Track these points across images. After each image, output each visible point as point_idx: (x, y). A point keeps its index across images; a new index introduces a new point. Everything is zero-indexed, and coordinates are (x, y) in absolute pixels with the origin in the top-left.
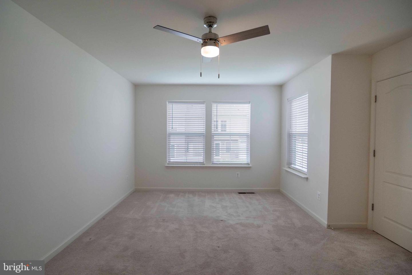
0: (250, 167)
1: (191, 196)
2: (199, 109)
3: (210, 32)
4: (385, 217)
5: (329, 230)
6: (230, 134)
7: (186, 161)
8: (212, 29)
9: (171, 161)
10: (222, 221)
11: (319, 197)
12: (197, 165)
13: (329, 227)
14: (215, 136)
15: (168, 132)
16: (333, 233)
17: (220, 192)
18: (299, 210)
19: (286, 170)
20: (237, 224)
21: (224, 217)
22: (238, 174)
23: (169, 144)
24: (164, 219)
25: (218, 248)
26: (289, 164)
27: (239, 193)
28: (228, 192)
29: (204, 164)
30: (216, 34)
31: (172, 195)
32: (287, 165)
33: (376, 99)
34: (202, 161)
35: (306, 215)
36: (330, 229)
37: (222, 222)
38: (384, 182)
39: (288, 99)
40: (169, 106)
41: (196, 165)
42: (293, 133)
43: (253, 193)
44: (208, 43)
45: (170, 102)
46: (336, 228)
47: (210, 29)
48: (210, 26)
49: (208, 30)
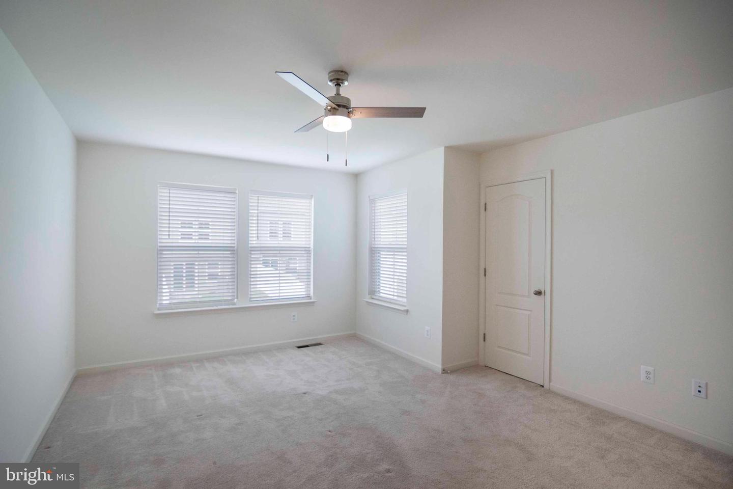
0: (314, 302)
1: (216, 365)
2: (224, 203)
3: (338, 94)
4: (499, 347)
5: (445, 375)
6: (278, 249)
8: (341, 89)
9: (164, 302)
10: (305, 393)
11: (427, 335)
12: (222, 305)
13: (444, 371)
14: (253, 253)
15: (159, 245)
16: (452, 377)
17: (268, 351)
18: (397, 357)
19: (367, 302)
20: (331, 393)
21: (304, 389)
22: (294, 316)
24: (199, 414)
25: (329, 433)
26: (373, 292)
27: (299, 347)
28: (280, 348)
29: (234, 304)
30: (349, 99)
31: (177, 371)
32: (369, 295)
33: (486, 208)
34: (230, 298)
35: (410, 363)
36: (446, 373)
37: (305, 395)
38: (497, 305)
39: (369, 197)
41: (219, 307)
42: (376, 246)
43: (320, 344)
44: (339, 111)
46: (454, 371)
47: (338, 90)
48: (338, 85)
49: (335, 90)
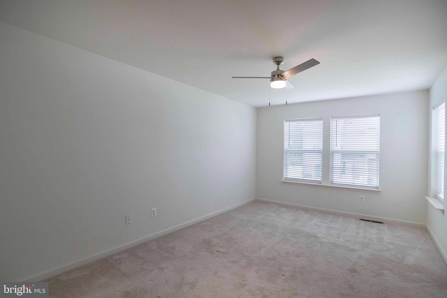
0: (380, 192)
2: (317, 126)
3: (278, 69)
7: (303, 178)
9: (289, 177)
12: (314, 183)
14: (335, 154)
15: (285, 149)
20: (330, 243)
21: (320, 235)
23: (286, 160)
27: (362, 220)
29: (321, 183)
34: (320, 180)
37: (315, 237)
40: (286, 124)
41: (312, 183)
43: (381, 223)
45: (286, 121)
47: (278, 67)
48: (278, 64)
49: (277, 67)
